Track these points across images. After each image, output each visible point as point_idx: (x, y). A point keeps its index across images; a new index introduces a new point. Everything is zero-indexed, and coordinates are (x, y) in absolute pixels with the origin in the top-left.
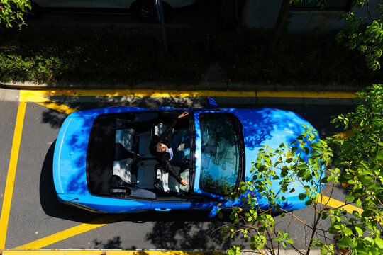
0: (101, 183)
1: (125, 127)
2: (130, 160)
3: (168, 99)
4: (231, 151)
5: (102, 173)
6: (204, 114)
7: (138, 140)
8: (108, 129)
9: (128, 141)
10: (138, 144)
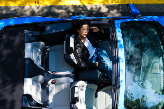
0: (13, 102)
1: (35, 39)
2: (41, 78)
4: (157, 65)
5: (13, 91)
6: (127, 22)
7: (48, 54)
8: (17, 40)
9: (38, 54)
10: (47, 59)
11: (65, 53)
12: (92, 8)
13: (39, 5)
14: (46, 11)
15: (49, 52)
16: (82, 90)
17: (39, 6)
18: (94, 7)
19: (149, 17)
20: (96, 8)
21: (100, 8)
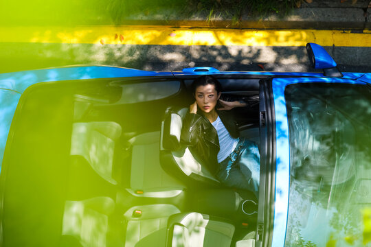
3: (213, 48)
9: (104, 148)
10: (129, 160)
11: (162, 149)
12: (240, 52)
13: (123, 42)
14: (136, 56)
15: (132, 146)
16: (197, 232)
17: (124, 45)
18: (246, 50)
19: (357, 75)
20: (250, 52)
21: (259, 52)
